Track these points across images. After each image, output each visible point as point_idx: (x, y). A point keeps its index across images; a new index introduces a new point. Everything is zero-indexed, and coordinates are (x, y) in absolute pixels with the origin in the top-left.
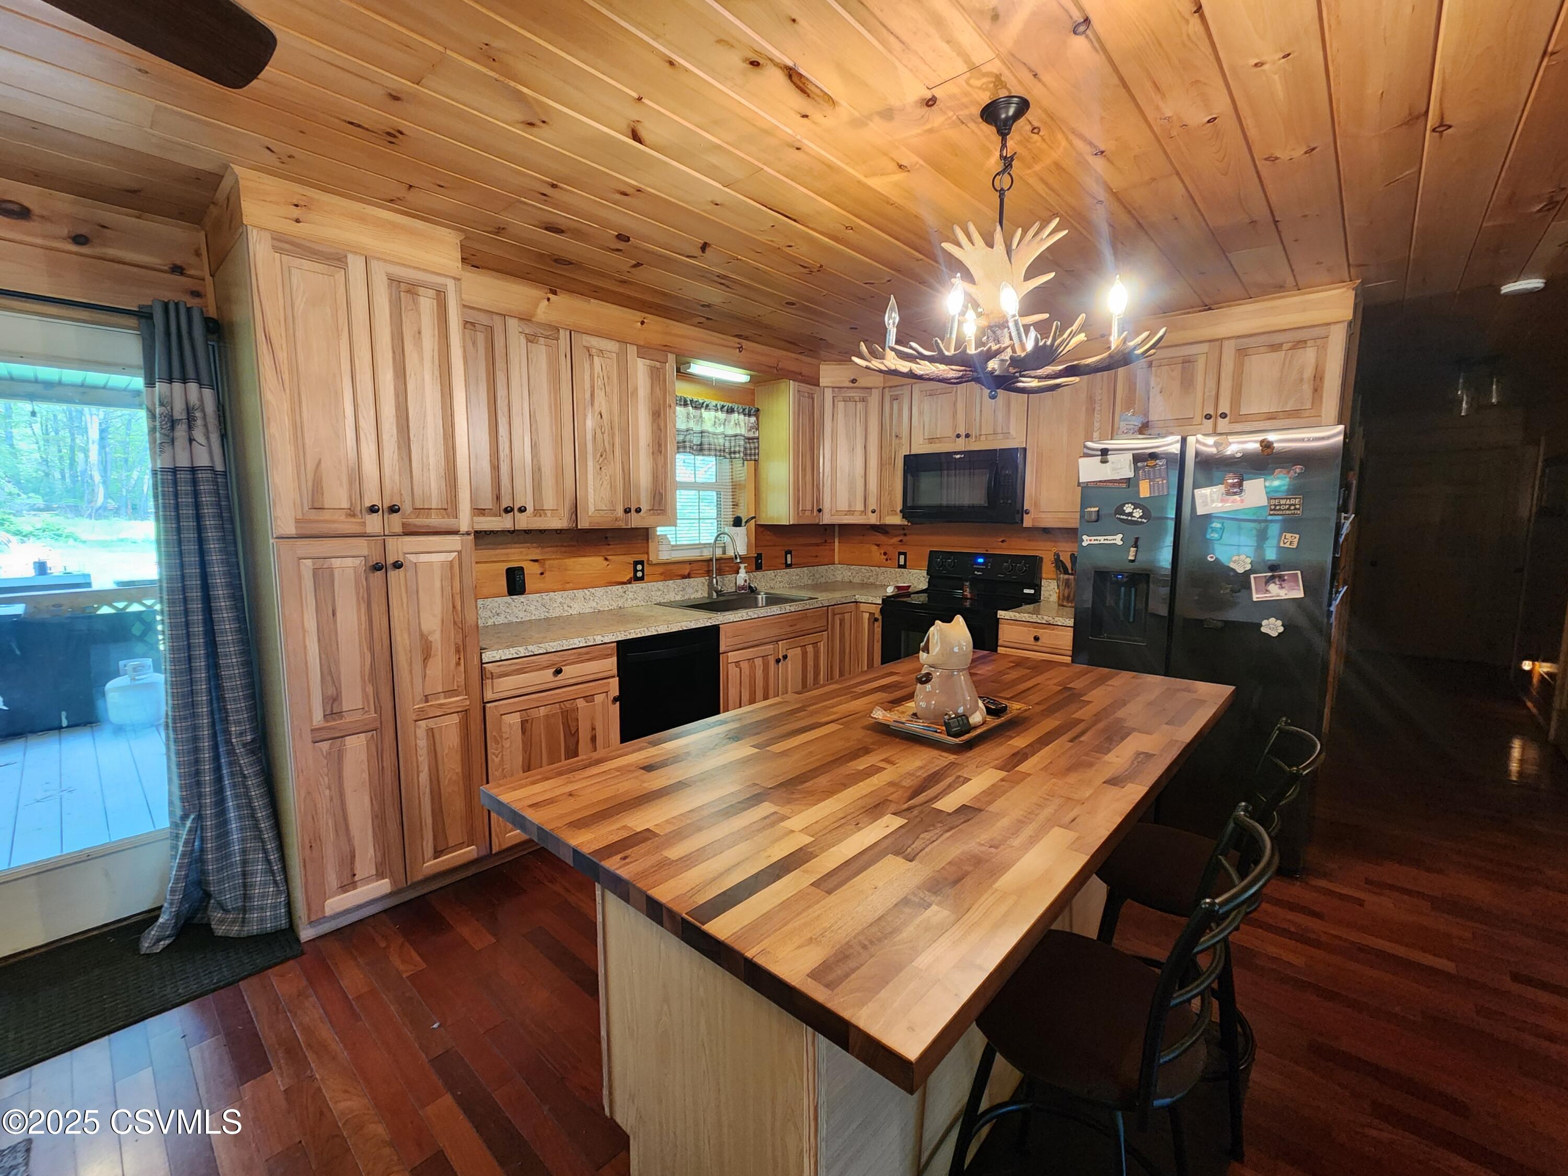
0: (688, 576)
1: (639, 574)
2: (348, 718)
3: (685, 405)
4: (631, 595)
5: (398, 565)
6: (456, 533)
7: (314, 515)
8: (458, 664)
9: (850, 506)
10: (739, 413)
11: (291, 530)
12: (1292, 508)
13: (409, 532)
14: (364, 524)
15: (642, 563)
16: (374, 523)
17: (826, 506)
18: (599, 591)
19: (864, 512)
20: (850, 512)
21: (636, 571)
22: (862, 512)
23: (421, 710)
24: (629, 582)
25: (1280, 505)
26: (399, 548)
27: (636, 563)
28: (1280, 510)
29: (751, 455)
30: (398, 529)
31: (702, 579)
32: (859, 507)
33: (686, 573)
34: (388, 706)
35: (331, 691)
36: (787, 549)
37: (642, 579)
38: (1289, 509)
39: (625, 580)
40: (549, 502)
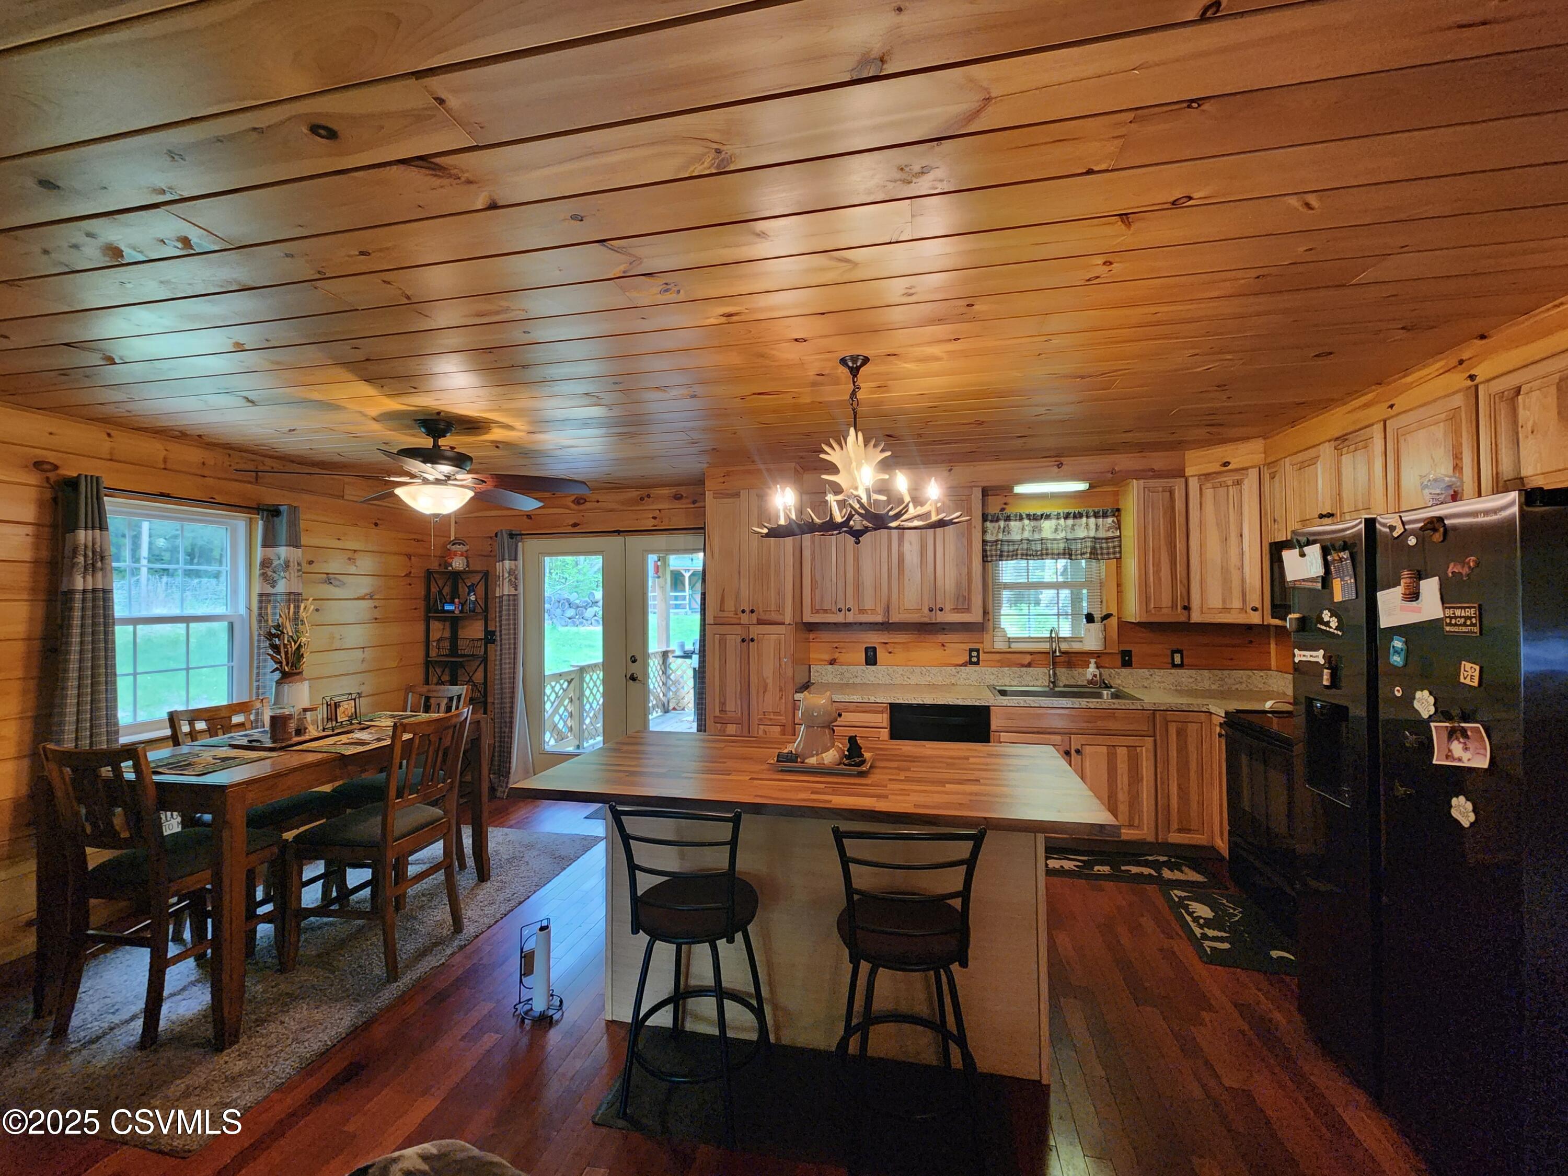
0: (1029, 665)
1: (974, 660)
2: (729, 714)
3: (1021, 519)
4: (964, 675)
5: (752, 640)
6: (784, 624)
7: (721, 614)
8: (781, 698)
9: (1224, 602)
10: (1087, 517)
11: (712, 622)
12: (1468, 623)
13: (760, 622)
14: (740, 618)
15: (978, 651)
16: (745, 619)
17: (1195, 603)
18: (935, 670)
19: (1243, 610)
20: (1226, 610)
21: (971, 657)
22: (1242, 609)
23: (761, 719)
24: (964, 665)
25: (1456, 618)
26: (755, 631)
27: (971, 650)
28: (1456, 625)
29: (1108, 554)
30: (755, 622)
31: (1042, 670)
32: (1236, 604)
33: (1026, 662)
34: (746, 713)
35: (722, 700)
36: (1175, 648)
37: (977, 663)
38: (1465, 625)
39: (961, 662)
40: (868, 604)
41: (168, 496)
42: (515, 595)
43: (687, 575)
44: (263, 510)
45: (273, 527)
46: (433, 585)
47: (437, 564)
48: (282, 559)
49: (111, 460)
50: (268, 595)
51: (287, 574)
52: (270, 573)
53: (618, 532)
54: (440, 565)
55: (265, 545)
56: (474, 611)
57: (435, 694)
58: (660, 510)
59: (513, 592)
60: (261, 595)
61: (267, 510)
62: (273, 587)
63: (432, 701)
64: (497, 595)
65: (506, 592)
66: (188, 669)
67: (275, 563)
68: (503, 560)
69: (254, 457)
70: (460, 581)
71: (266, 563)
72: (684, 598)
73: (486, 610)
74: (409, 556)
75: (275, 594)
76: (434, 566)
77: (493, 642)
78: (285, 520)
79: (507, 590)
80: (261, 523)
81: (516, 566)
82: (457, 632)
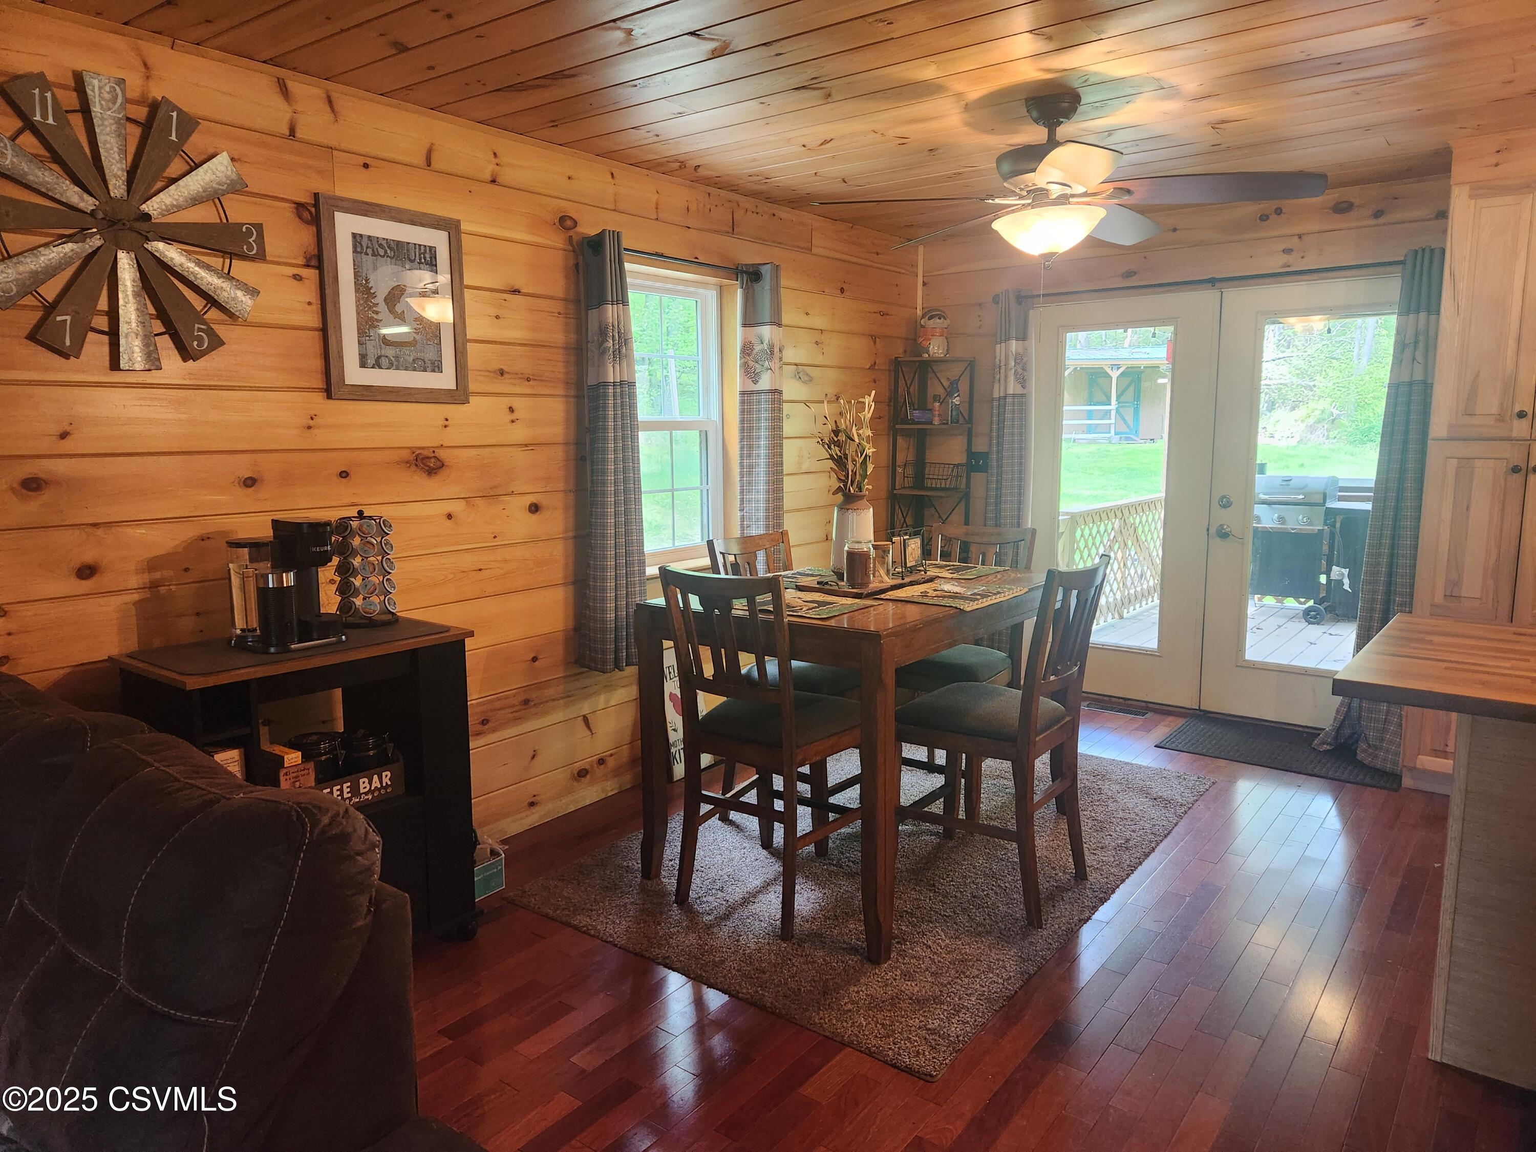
2: (1467, 604)
5: (1534, 470)
7: (1466, 421)
11: (1444, 435)
14: (1511, 428)
16: (1522, 428)
34: (1505, 603)
35: (1453, 578)
41: (662, 256)
42: (1023, 396)
43: (1115, 374)
44: (742, 272)
45: (753, 295)
46: (901, 382)
47: (901, 350)
48: (766, 342)
49: (614, 210)
50: (752, 393)
51: (772, 365)
52: (751, 363)
53: (1212, 282)
54: (905, 351)
55: (745, 325)
56: (957, 422)
57: (978, 539)
58: (1300, 236)
59: (1019, 390)
60: (743, 393)
61: (747, 273)
62: (755, 382)
63: (973, 548)
64: (996, 395)
65: (1011, 391)
66: (673, 490)
67: (757, 348)
68: (1008, 339)
69: (731, 195)
70: (930, 375)
71: (747, 349)
72: (1106, 415)
73: (970, 421)
74: (874, 338)
75: (759, 392)
76: (898, 350)
77: (984, 469)
78: (767, 287)
79: (1012, 387)
80: (739, 292)
81: (1026, 349)
82: (924, 453)
